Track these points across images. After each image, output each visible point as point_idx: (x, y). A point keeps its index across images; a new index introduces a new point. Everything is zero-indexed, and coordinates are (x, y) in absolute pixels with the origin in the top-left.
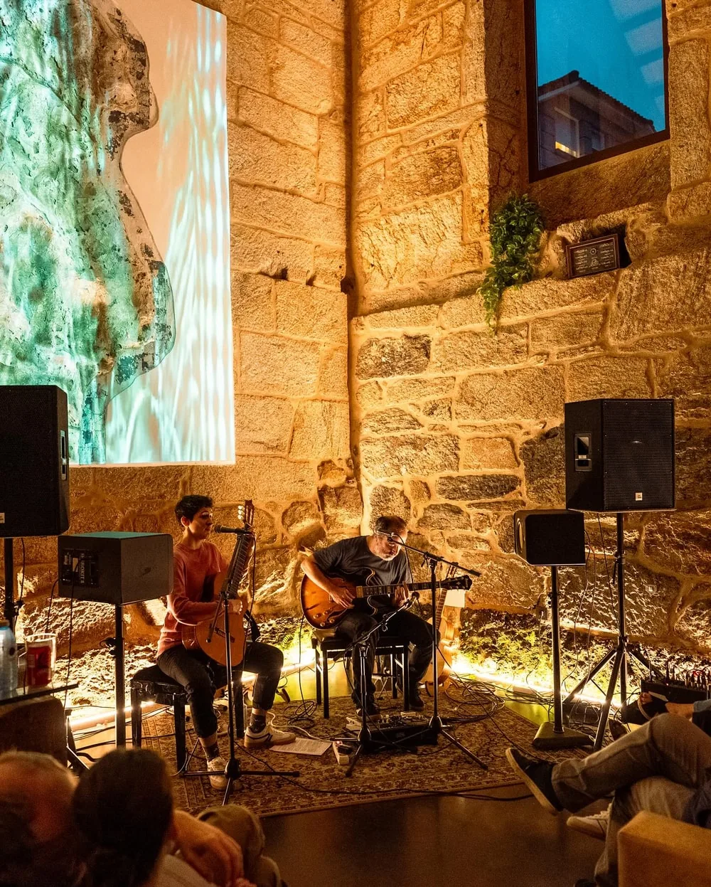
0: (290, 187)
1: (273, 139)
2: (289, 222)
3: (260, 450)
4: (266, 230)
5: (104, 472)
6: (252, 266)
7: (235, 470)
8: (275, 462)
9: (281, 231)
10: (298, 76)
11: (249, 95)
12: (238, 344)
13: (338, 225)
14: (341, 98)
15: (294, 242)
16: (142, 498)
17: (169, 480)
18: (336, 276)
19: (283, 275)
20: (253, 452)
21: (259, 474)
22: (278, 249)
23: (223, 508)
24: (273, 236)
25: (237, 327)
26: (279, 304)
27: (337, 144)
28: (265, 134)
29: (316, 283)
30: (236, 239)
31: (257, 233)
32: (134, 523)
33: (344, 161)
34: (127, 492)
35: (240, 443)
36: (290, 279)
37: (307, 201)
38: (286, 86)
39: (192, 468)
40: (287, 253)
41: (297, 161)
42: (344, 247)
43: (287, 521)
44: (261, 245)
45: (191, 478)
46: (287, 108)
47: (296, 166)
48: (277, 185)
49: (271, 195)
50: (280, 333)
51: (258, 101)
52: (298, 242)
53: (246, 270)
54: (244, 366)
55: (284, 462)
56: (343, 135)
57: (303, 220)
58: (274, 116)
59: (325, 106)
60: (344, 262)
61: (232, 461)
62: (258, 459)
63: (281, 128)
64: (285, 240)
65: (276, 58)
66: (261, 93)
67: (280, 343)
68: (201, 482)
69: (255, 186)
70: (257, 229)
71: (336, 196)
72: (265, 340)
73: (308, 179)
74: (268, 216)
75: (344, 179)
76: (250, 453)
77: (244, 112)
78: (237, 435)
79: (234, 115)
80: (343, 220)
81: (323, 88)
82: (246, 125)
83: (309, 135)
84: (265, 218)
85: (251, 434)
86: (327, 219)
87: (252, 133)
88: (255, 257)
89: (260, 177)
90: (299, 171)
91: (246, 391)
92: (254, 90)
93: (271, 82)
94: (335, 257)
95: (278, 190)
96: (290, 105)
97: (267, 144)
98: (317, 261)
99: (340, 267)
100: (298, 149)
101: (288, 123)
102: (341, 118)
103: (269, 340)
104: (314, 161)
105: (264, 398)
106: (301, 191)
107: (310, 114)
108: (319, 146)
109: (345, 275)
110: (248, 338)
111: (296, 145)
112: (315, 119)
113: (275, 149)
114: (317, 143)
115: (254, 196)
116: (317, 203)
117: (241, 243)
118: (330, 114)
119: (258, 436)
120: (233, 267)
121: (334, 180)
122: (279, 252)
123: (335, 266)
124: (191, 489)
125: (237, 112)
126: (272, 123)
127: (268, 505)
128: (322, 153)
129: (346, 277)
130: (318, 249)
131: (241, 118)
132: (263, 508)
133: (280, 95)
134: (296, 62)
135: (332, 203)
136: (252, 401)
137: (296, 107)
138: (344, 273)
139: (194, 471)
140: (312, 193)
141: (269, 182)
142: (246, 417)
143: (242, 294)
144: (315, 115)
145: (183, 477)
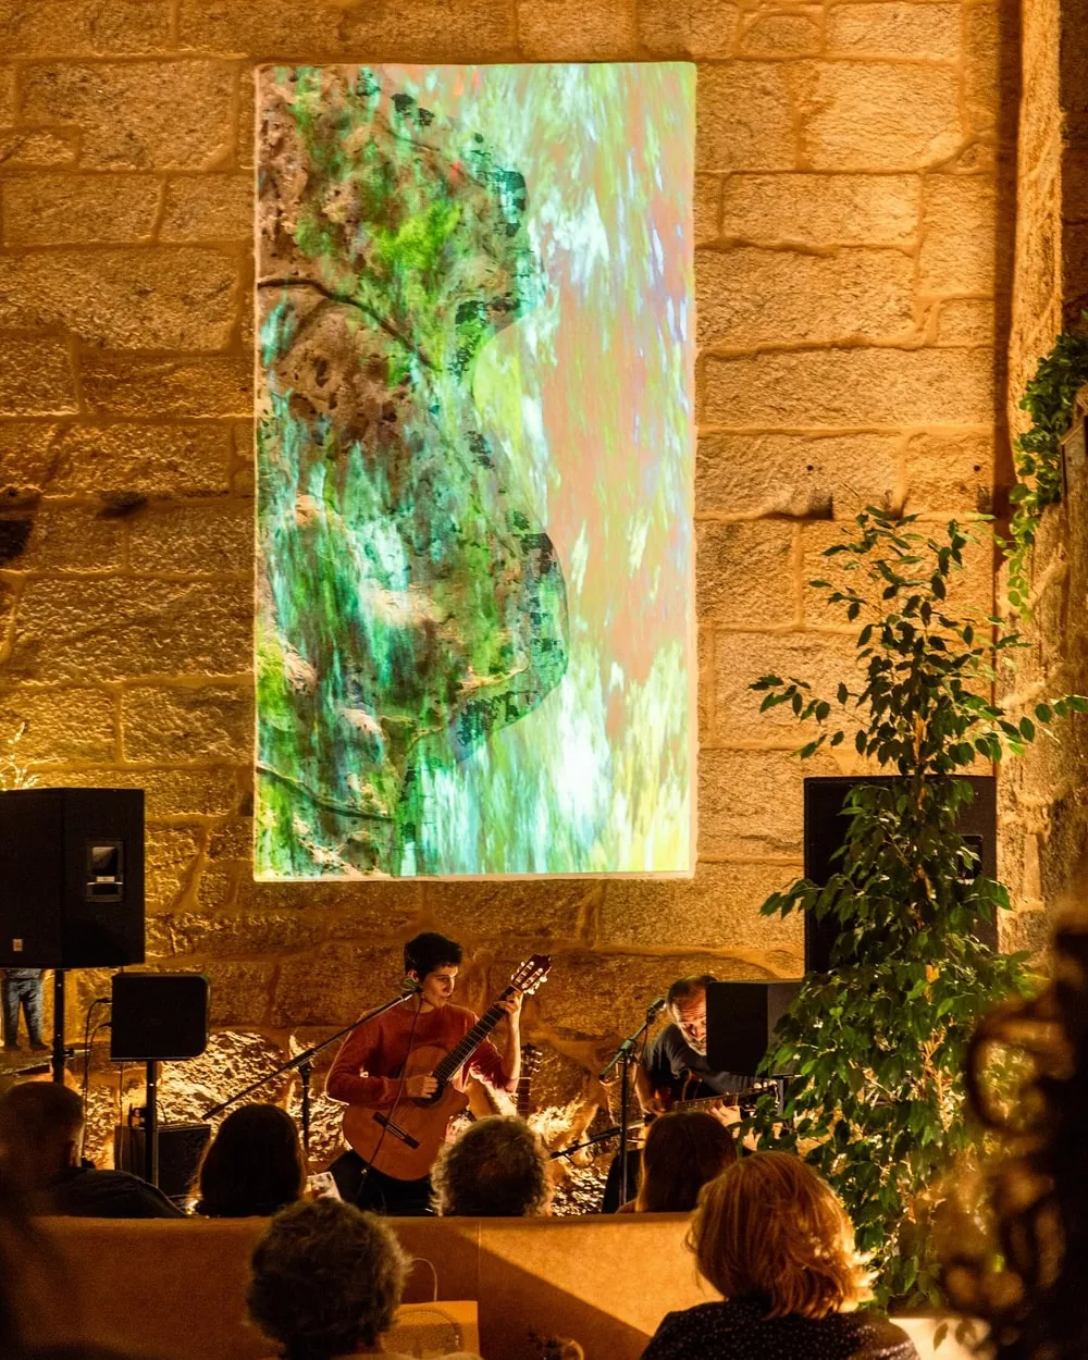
0: (847, 333)
1: (802, 251)
2: (836, 404)
3: (756, 850)
4: (780, 432)
5: (440, 888)
6: (744, 507)
7: (694, 890)
9: (818, 426)
10: (870, 109)
11: (747, 186)
12: (709, 656)
13: (972, 384)
14: (988, 115)
15: (848, 442)
16: (506, 933)
17: (558, 904)
18: (963, 489)
19: (822, 512)
20: (739, 855)
22: (809, 462)
23: (666, 958)
24: (798, 440)
25: (708, 624)
26: (808, 569)
27: (973, 214)
28: (786, 248)
30: (711, 462)
31: (759, 442)
32: (488, 974)
33: (990, 245)
34: (480, 922)
35: (705, 840)
36: (839, 515)
37: (884, 354)
38: (837, 139)
39: (605, 883)
40: (830, 468)
41: (862, 279)
42: (988, 427)
44: (767, 463)
45: (602, 901)
46: (839, 183)
47: (856, 291)
48: (813, 338)
49: (794, 362)
50: (809, 625)
51: (769, 190)
52: (859, 440)
53: (732, 516)
54: (721, 697)
56: (989, 191)
57: (877, 393)
58: (805, 207)
59: (944, 144)
60: (988, 459)
61: (687, 872)
62: (746, 868)
63: (822, 225)
64: (826, 442)
65: (812, 93)
66: (773, 173)
67: (808, 644)
68: (621, 908)
69: (759, 352)
70: (760, 433)
71: (968, 324)
72: (772, 642)
73: (892, 306)
74: (786, 404)
75: (990, 283)
76: (731, 857)
77: (735, 220)
78: (701, 825)
79: (713, 233)
80: (985, 370)
81: (936, 111)
82: (740, 244)
83: (896, 217)
84: (780, 409)
85: (736, 821)
86: (940, 377)
87: (754, 255)
88: (753, 487)
89: (770, 334)
90: (865, 300)
91: (727, 743)
92: (759, 173)
93: (802, 144)
94: (961, 450)
95: (812, 348)
96: (846, 173)
97: (785, 265)
98: (912, 469)
99: (977, 468)
100: (865, 254)
101: (841, 210)
102: (987, 155)
103: (783, 641)
104: (907, 266)
105: (767, 752)
106: (873, 335)
107: (899, 173)
108: (924, 231)
109: (991, 483)
110: (732, 642)
111: (860, 248)
112: (911, 179)
113: (808, 267)
114: (915, 228)
115: (754, 374)
116: (914, 350)
117: (722, 466)
118: (959, 156)
119: (757, 826)
120: (705, 515)
121: (961, 290)
122: (810, 468)
123: (962, 470)
124: (602, 922)
125: (720, 224)
126: (801, 221)
127: (770, 957)
128: (928, 246)
129: (996, 487)
130: (916, 444)
131: (729, 234)
132: (760, 961)
133: (822, 161)
134: (864, 81)
135: (956, 340)
136: (739, 759)
137: (863, 172)
138: (988, 481)
139: (609, 889)
140: (901, 332)
141: (789, 338)
142: (724, 791)
143: (722, 563)
144: (914, 172)
145: (587, 899)
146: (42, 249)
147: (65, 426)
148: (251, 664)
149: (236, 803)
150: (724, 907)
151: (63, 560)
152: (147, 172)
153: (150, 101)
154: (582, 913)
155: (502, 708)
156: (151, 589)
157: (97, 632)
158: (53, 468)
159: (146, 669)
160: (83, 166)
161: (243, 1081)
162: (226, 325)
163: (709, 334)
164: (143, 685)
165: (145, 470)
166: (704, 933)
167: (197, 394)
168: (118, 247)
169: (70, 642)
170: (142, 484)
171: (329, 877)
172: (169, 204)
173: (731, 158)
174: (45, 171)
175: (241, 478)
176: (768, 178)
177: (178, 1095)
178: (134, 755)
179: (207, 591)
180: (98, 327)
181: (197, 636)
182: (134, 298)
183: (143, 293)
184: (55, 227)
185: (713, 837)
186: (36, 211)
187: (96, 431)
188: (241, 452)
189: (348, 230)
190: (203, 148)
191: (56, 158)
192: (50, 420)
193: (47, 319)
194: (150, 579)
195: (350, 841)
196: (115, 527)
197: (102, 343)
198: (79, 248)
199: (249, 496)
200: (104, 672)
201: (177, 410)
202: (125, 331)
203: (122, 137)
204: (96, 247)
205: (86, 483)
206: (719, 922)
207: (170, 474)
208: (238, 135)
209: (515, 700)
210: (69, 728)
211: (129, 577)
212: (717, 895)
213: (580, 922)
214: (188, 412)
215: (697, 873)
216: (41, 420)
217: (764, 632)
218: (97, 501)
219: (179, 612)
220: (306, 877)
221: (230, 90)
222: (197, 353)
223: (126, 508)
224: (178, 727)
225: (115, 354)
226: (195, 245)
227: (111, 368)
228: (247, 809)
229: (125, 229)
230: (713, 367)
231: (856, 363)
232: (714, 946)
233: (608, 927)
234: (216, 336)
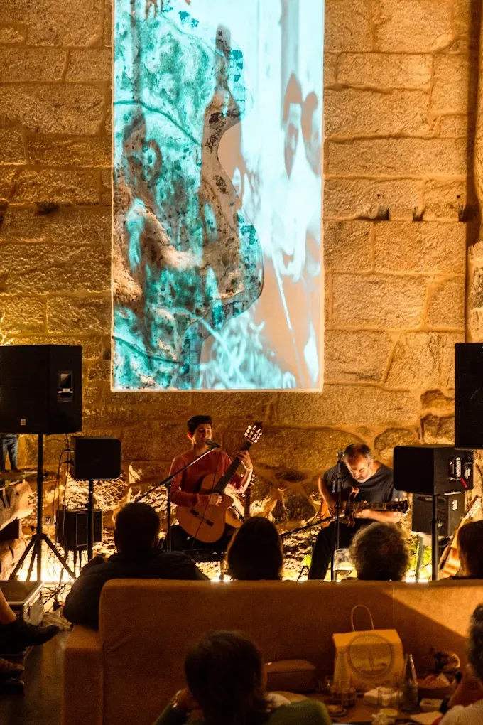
0: (396, 131)
1: (375, 91)
2: (391, 165)
3: (351, 379)
4: (364, 178)
5: (201, 395)
6: (347, 214)
7: (323, 397)
8: (367, 391)
9: (383, 175)
10: (408, 22)
11: (349, 59)
12: (330, 285)
13: (456, 156)
14: (465, 25)
15: (397, 183)
16: (231, 417)
17: (257, 404)
18: (452, 207)
19: (384, 217)
20: (343, 381)
21: (349, 401)
22: (378, 192)
23: (309, 430)
24: (372, 182)
25: (330, 270)
26: (377, 244)
27: (457, 74)
28: (367, 89)
29: (426, 218)
30: (331, 192)
31: (354, 182)
32: (223, 438)
33: (466, 89)
34: (220, 412)
35: (328, 374)
36: (392, 219)
37: (415, 141)
38: (393, 36)
39: (279, 394)
40: (388, 196)
41: (404, 104)
42: (464, 176)
43: (380, 446)
44: (358, 193)
45: (278, 403)
46: (393, 58)
47: (402, 110)
48: (380, 133)
49: (371, 144)
50: (377, 271)
51: (360, 61)
52: (402, 182)
53: (341, 218)
54: (335, 305)
55: (378, 391)
56: (466, 63)
57: (411, 160)
58: (377, 70)
59: (443, 40)
60: (464, 192)
61: (320, 390)
62: (347, 387)
63: (384, 79)
64: (387, 183)
65: (380, 14)
66: (362, 53)
67: (377, 280)
68: (287, 406)
69: (354, 139)
70: (354, 179)
71: (455, 128)
72: (360, 279)
73: (418, 118)
74: (367, 165)
75: (465, 107)
76: (340, 382)
77: (343, 76)
78: (326, 366)
79: (333, 81)
80: (462, 149)
81: (440, 23)
82: (346, 87)
83: (420, 75)
84: (364, 167)
85: (343, 365)
86: (441, 153)
87: (352, 92)
88: (351, 204)
89: (359, 130)
90: (406, 114)
91: (338, 327)
92: (355, 53)
93: (376, 39)
94: (451, 188)
95: (380, 137)
96: (396, 53)
97: (366, 96)
98: (427, 196)
99: (458, 197)
100: (405, 92)
101: (394, 71)
102: (464, 46)
103: (365, 278)
104: (426, 99)
105: (357, 332)
106: (409, 132)
107: (422, 54)
108: (434, 82)
109: (465, 204)
110: (341, 279)
111: (404, 89)
112: (428, 57)
113: (378, 99)
114: (431, 80)
115: (352, 149)
116: (429, 139)
117: (336, 194)
118: (450, 46)
119: (353, 367)
120: (327, 218)
121: (452, 111)
122: (379, 195)
123: (451, 198)
124: (278, 412)
125: (336, 78)
126: (375, 76)
127: (358, 430)
128: (436, 89)
129: (467, 205)
130: (430, 185)
131: (340, 82)
132: (353, 431)
133: (385, 48)
134: (406, 9)
135: (448, 135)
136: (344, 335)
137: (405, 53)
138: (463, 202)
139: (281, 396)
140: (422, 131)
141: (368, 132)
142: (337, 350)
143: (336, 240)
144: (429, 53)
145: (271, 402)
146: (8, 84)
147: (20, 170)
148: (110, 286)
149: (102, 354)
150: (336, 406)
151: (18, 235)
152: (59, 47)
153: (61, 13)
154: (268, 408)
155: (231, 309)
156: (62, 250)
157: (35, 270)
158: (14, 190)
159: (59, 288)
160: (28, 44)
161: (106, 487)
162: (97, 122)
163: (330, 130)
164: (58, 296)
165: (59, 192)
166: (327, 418)
167: (83, 155)
168: (46, 84)
169: (22, 275)
170: (57, 199)
171: (147, 390)
172: (70, 63)
173: (341, 46)
174: (9, 46)
175: (105, 197)
176: (359, 55)
177: (74, 493)
178: (53, 329)
179: (89, 251)
180: (36, 122)
181: (83, 273)
182: (53, 108)
183: (58, 106)
184: (15, 73)
185: (331, 372)
186: (6, 65)
187: (35, 173)
188: (105, 184)
189: (158, 77)
190: (87, 36)
191: (15, 40)
192: (13, 167)
193: (11, 118)
194: (60, 245)
195: (158, 372)
196: (44, 220)
197: (38, 129)
198: (27, 83)
199: (109, 205)
200: (39, 290)
201: (74, 163)
202: (49, 124)
203: (47, 30)
204: (34, 83)
205: (29, 198)
206: (334, 413)
207: (71, 194)
208: (103, 30)
209: (237, 306)
210: (22, 316)
211: (51, 244)
212: (333, 400)
213: (268, 412)
214: (79, 164)
215: (324, 389)
216: (8, 167)
217: (356, 274)
218: (35, 206)
219: (74, 261)
220: (136, 390)
221: (100, 8)
222: (83, 136)
223: (49, 211)
224: (74, 316)
225: (44, 136)
226: (83, 83)
227: (42, 142)
228: (107, 356)
229: (49, 74)
230: (332, 146)
231: (400, 146)
232: (332, 424)
233: (281, 415)
234: (93, 128)
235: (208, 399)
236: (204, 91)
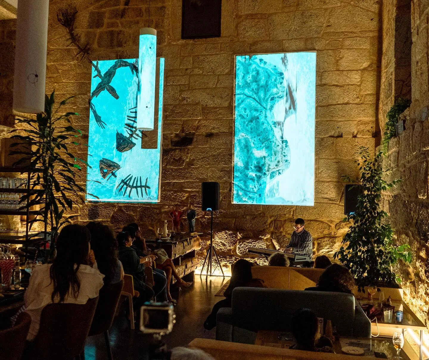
0: (346, 101)
1: (337, 86)
2: (343, 115)
3: (326, 201)
4: (332, 121)
5: (266, 206)
6: (325, 135)
7: (314, 208)
8: (332, 206)
9: (340, 119)
10: (351, 58)
11: (327, 74)
12: (317, 163)
13: (371, 111)
14: (375, 58)
15: (346, 122)
16: (278, 215)
17: (288, 210)
18: (369, 131)
19: (340, 136)
20: (322, 202)
21: (325, 209)
22: (338, 126)
23: (308, 221)
24: (336, 122)
25: (317, 157)
26: (337, 147)
27: (372, 78)
28: (334, 85)
29: (358, 136)
30: (318, 126)
33: (375, 84)
34: (273, 213)
35: (316, 198)
36: (344, 137)
37: (353, 105)
38: (344, 64)
40: (342, 127)
41: (349, 91)
42: (374, 119)
43: (337, 227)
44: (330, 127)
45: (296, 209)
46: (345, 73)
47: (348, 93)
48: (339, 102)
49: (335, 107)
50: (337, 158)
51: (331, 74)
52: (348, 122)
53: (322, 137)
54: (320, 171)
55: (337, 206)
56: (375, 73)
57: (352, 113)
58: (338, 77)
59: (366, 65)
60: (374, 125)
62: (324, 204)
63: (341, 81)
64: (341, 122)
65: (339, 55)
67: (337, 161)
68: (300, 211)
69: (328, 105)
70: (327, 121)
71: (371, 99)
72: (330, 161)
73: (355, 96)
74: (333, 115)
75: (375, 91)
77: (324, 80)
78: (315, 196)
79: (320, 83)
80: (374, 108)
81: (364, 58)
82: (325, 85)
83: (356, 79)
84: (332, 116)
85: (322, 195)
86: (365, 110)
87: (327, 87)
88: (327, 131)
89: (330, 102)
90: (350, 95)
91: (321, 180)
92: (329, 71)
93: (338, 65)
94: (369, 124)
95: (339, 104)
96: (346, 71)
97: (334, 89)
98: (358, 128)
99: (372, 127)
100: (350, 86)
101: (345, 78)
102: (375, 66)
103: (332, 161)
104: (358, 88)
105: (329, 182)
106: (351, 102)
107: (357, 70)
108: (361, 82)
109: (375, 130)
110: (322, 161)
111: (349, 85)
112: (359, 71)
113: (338, 89)
114: (360, 81)
115: (327, 109)
116: (359, 104)
117: (320, 127)
118: (369, 66)
119: (326, 196)
120: (317, 137)
121: (369, 93)
122: (338, 127)
123: (369, 128)
124: (296, 213)
125: (321, 81)
126: (337, 80)
127: (328, 221)
128: (362, 84)
129: (375, 131)
130: (359, 123)
131: (323, 83)
132: (326, 222)
133: (341, 69)
134: (350, 53)
135: (368, 102)
136: (323, 183)
137: (349, 70)
138: (374, 130)
139: (297, 207)
140: (357, 101)
141: (334, 102)
142: (320, 189)
143: (320, 145)
144: (360, 70)
145: (293, 209)
146: (196, 89)
147: (200, 120)
148: (232, 164)
149: (228, 189)
150: (320, 211)
151: (198, 145)
152: (215, 75)
153: (215, 62)
154: (292, 211)
155: (278, 172)
156: (214, 150)
157: (205, 157)
158: (198, 128)
159: (213, 164)
160: (204, 74)
161: (229, 240)
162: (228, 102)
163: (319, 102)
164: (212, 167)
165: (213, 128)
166: (316, 216)
167: (223, 114)
168: (209, 88)
169: (199, 159)
170: (213, 131)
171: (245, 203)
172: (218, 80)
173: (323, 68)
174: (197, 75)
175: (230, 130)
176: (331, 72)
177: (217, 242)
178: (211, 180)
179: (224, 150)
180: (206, 103)
181: (222, 159)
182: (212, 97)
183: (214, 96)
184: (199, 85)
185: (318, 198)
186: (195, 82)
187: (205, 122)
188: (231, 125)
189: (251, 84)
190: (225, 70)
191: (199, 73)
192: (197, 120)
193: (197, 101)
194: (214, 148)
195: (249, 197)
196: (208, 139)
197: (206, 105)
198: (203, 89)
199: (232, 133)
200: (206, 165)
201: (219, 117)
202: (211, 104)
203: (210, 68)
204: (205, 89)
205: (203, 131)
206: (319, 214)
207: (218, 129)
208: (231, 67)
209: (280, 171)
210: (199, 175)
211: (210, 148)
212: (318, 209)
213: (292, 213)
214: (221, 118)
215: (314, 205)
216: (196, 120)
217: (328, 159)
218: (205, 134)
219: (219, 155)
220: (241, 203)
221: (230, 59)
222: (223, 107)
223: (210, 135)
224: (218, 175)
225: (208, 108)
226: (223, 88)
227: (208, 110)
228: (230, 190)
229: (211, 85)
230: (320, 108)
231: (348, 107)
232: (318, 219)
233: (297, 214)
234: (226, 104)
235: (269, 207)
236: (269, 89)
